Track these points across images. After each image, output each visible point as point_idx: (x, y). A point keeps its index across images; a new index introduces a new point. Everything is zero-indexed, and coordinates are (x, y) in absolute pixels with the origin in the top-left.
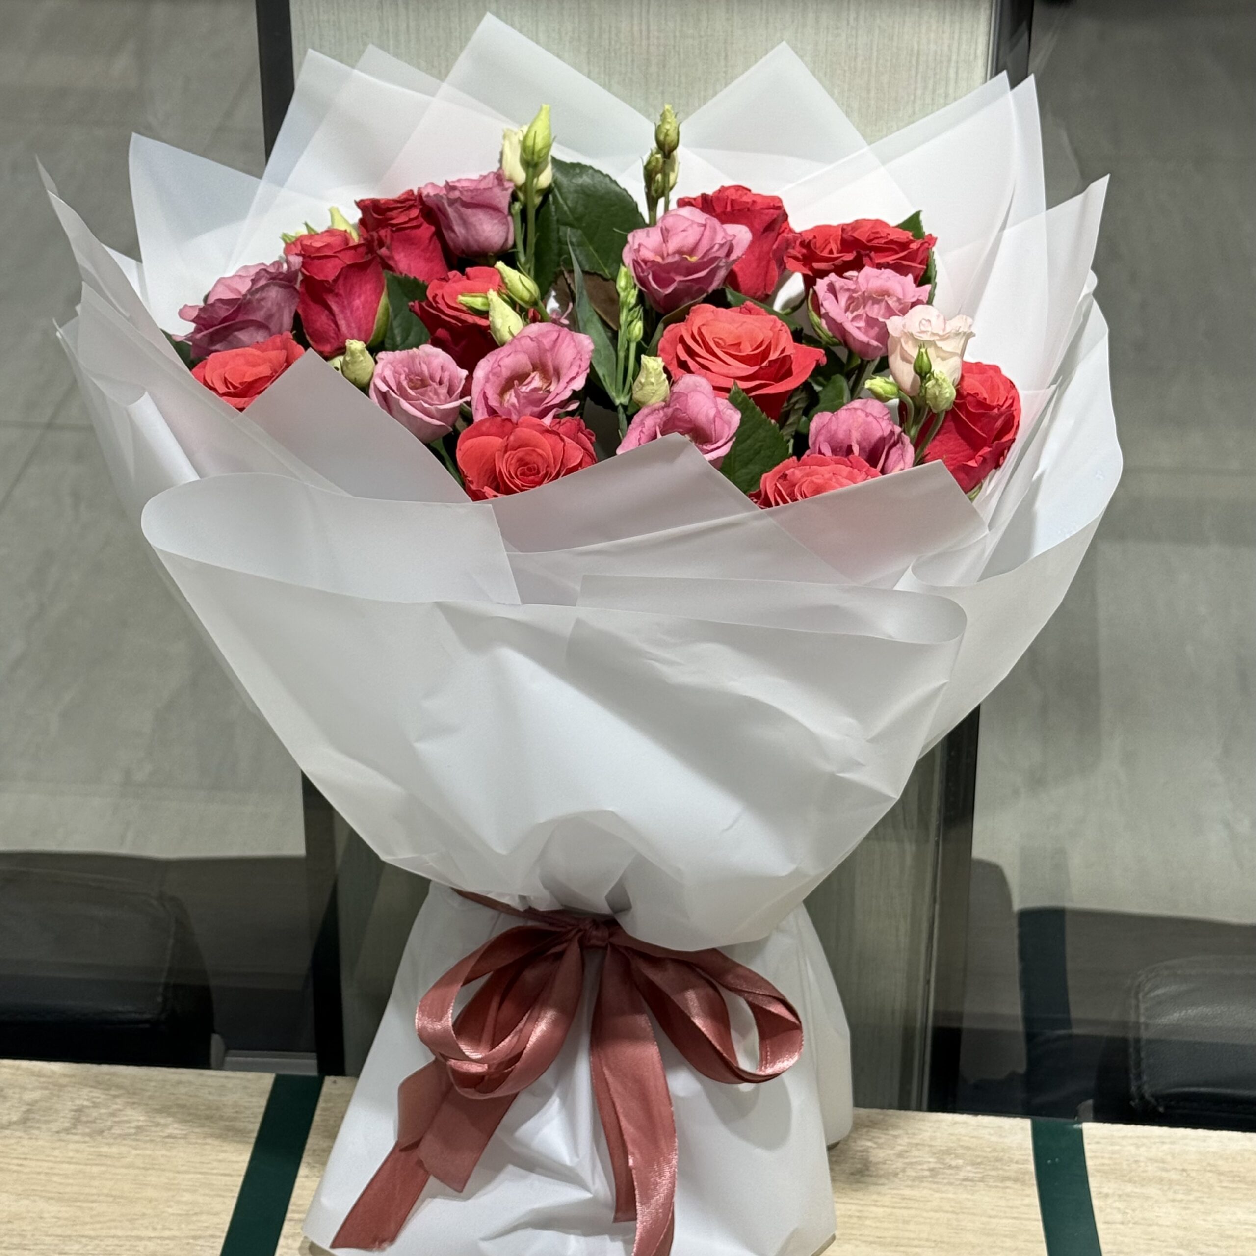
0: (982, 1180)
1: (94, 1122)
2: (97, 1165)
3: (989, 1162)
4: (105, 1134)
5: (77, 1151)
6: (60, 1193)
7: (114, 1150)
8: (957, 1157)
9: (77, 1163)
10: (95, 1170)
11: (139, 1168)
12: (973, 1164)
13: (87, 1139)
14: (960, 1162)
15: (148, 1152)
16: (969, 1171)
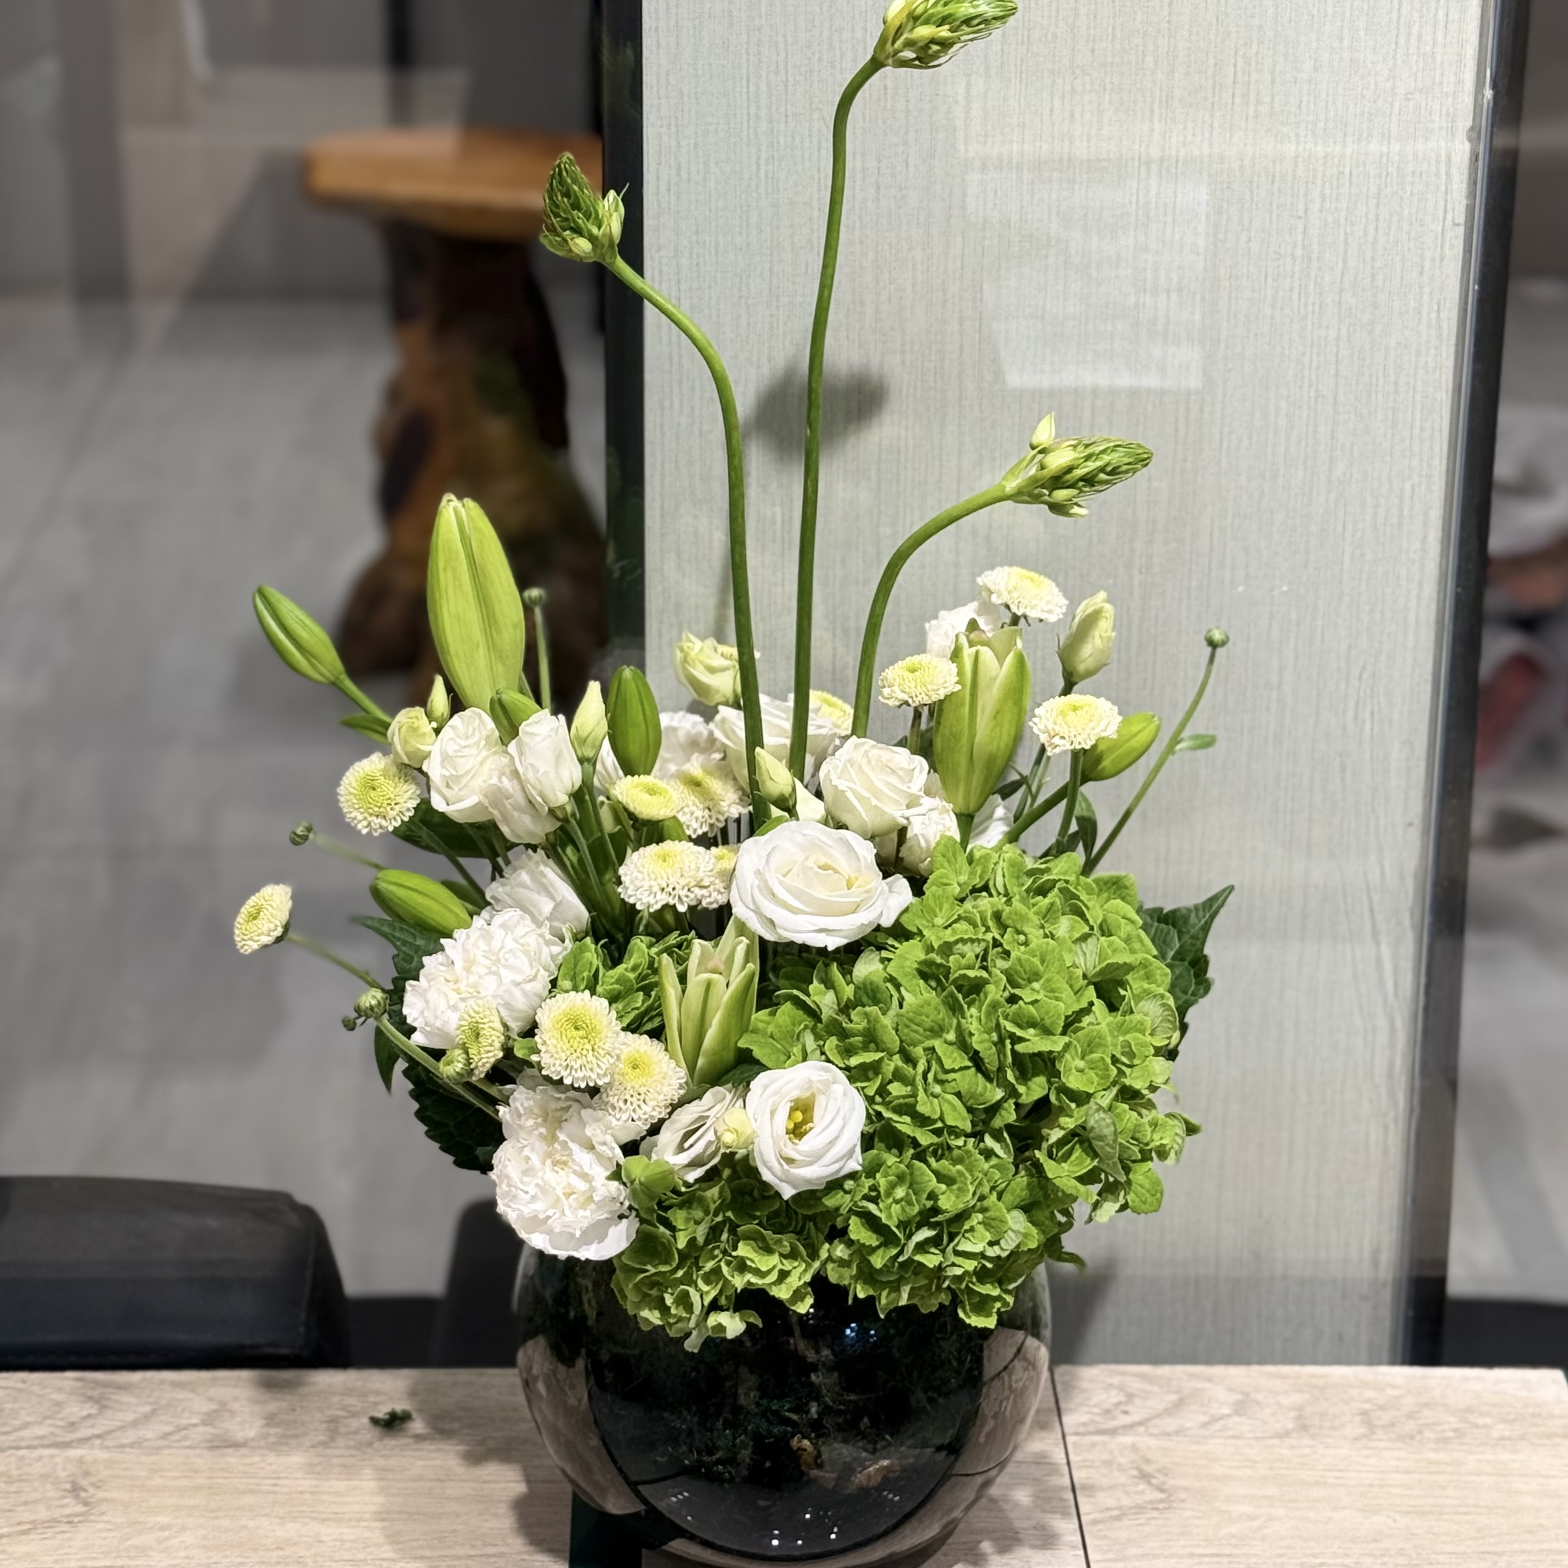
0: (1522, 1437)
3: (1525, 1418)
6: (337, 1513)
7: (393, 1462)
8: (1482, 1414)
11: (431, 1480)
12: (1505, 1421)
13: (353, 1452)
14: (1488, 1420)
15: (437, 1462)
16: (1501, 1429)
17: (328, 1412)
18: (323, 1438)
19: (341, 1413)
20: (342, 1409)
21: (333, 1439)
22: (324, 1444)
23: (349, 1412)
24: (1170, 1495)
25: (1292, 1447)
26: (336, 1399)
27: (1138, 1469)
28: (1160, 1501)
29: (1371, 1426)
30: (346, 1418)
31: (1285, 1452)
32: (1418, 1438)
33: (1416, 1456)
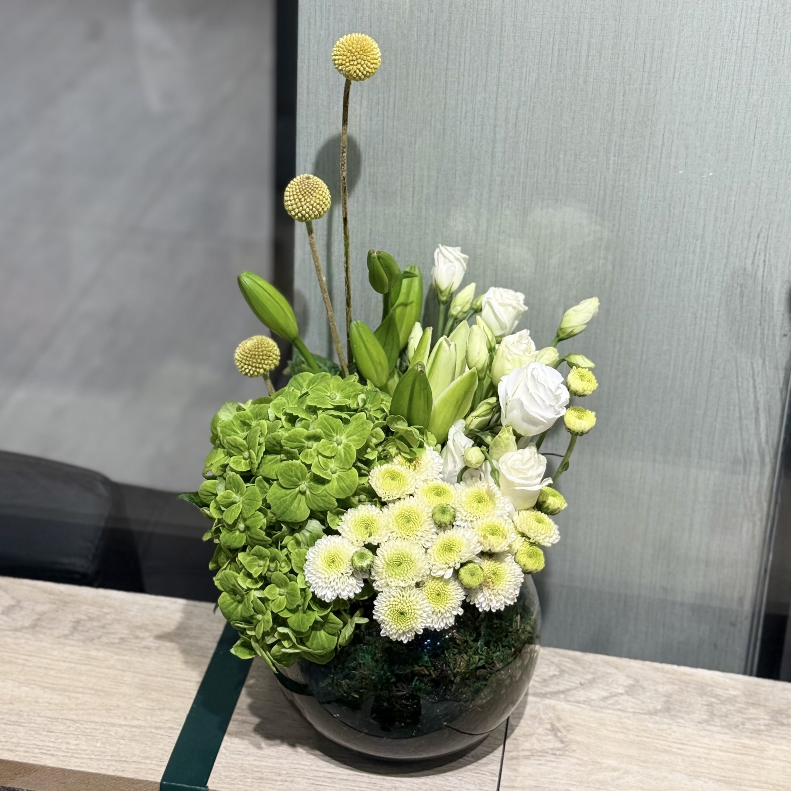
1: (87, 631)
2: (86, 664)
4: (95, 641)
5: (72, 653)
6: (54, 684)
7: (101, 654)
9: (70, 662)
10: (83, 667)
11: (118, 669)
13: (81, 644)
15: (127, 658)
20: (86, 615)
23: (89, 617)
24: (567, 746)
25: (657, 723)
27: (552, 725)
28: (558, 749)
29: (712, 714)
30: (85, 620)
31: (650, 725)
32: (741, 727)
33: (736, 740)
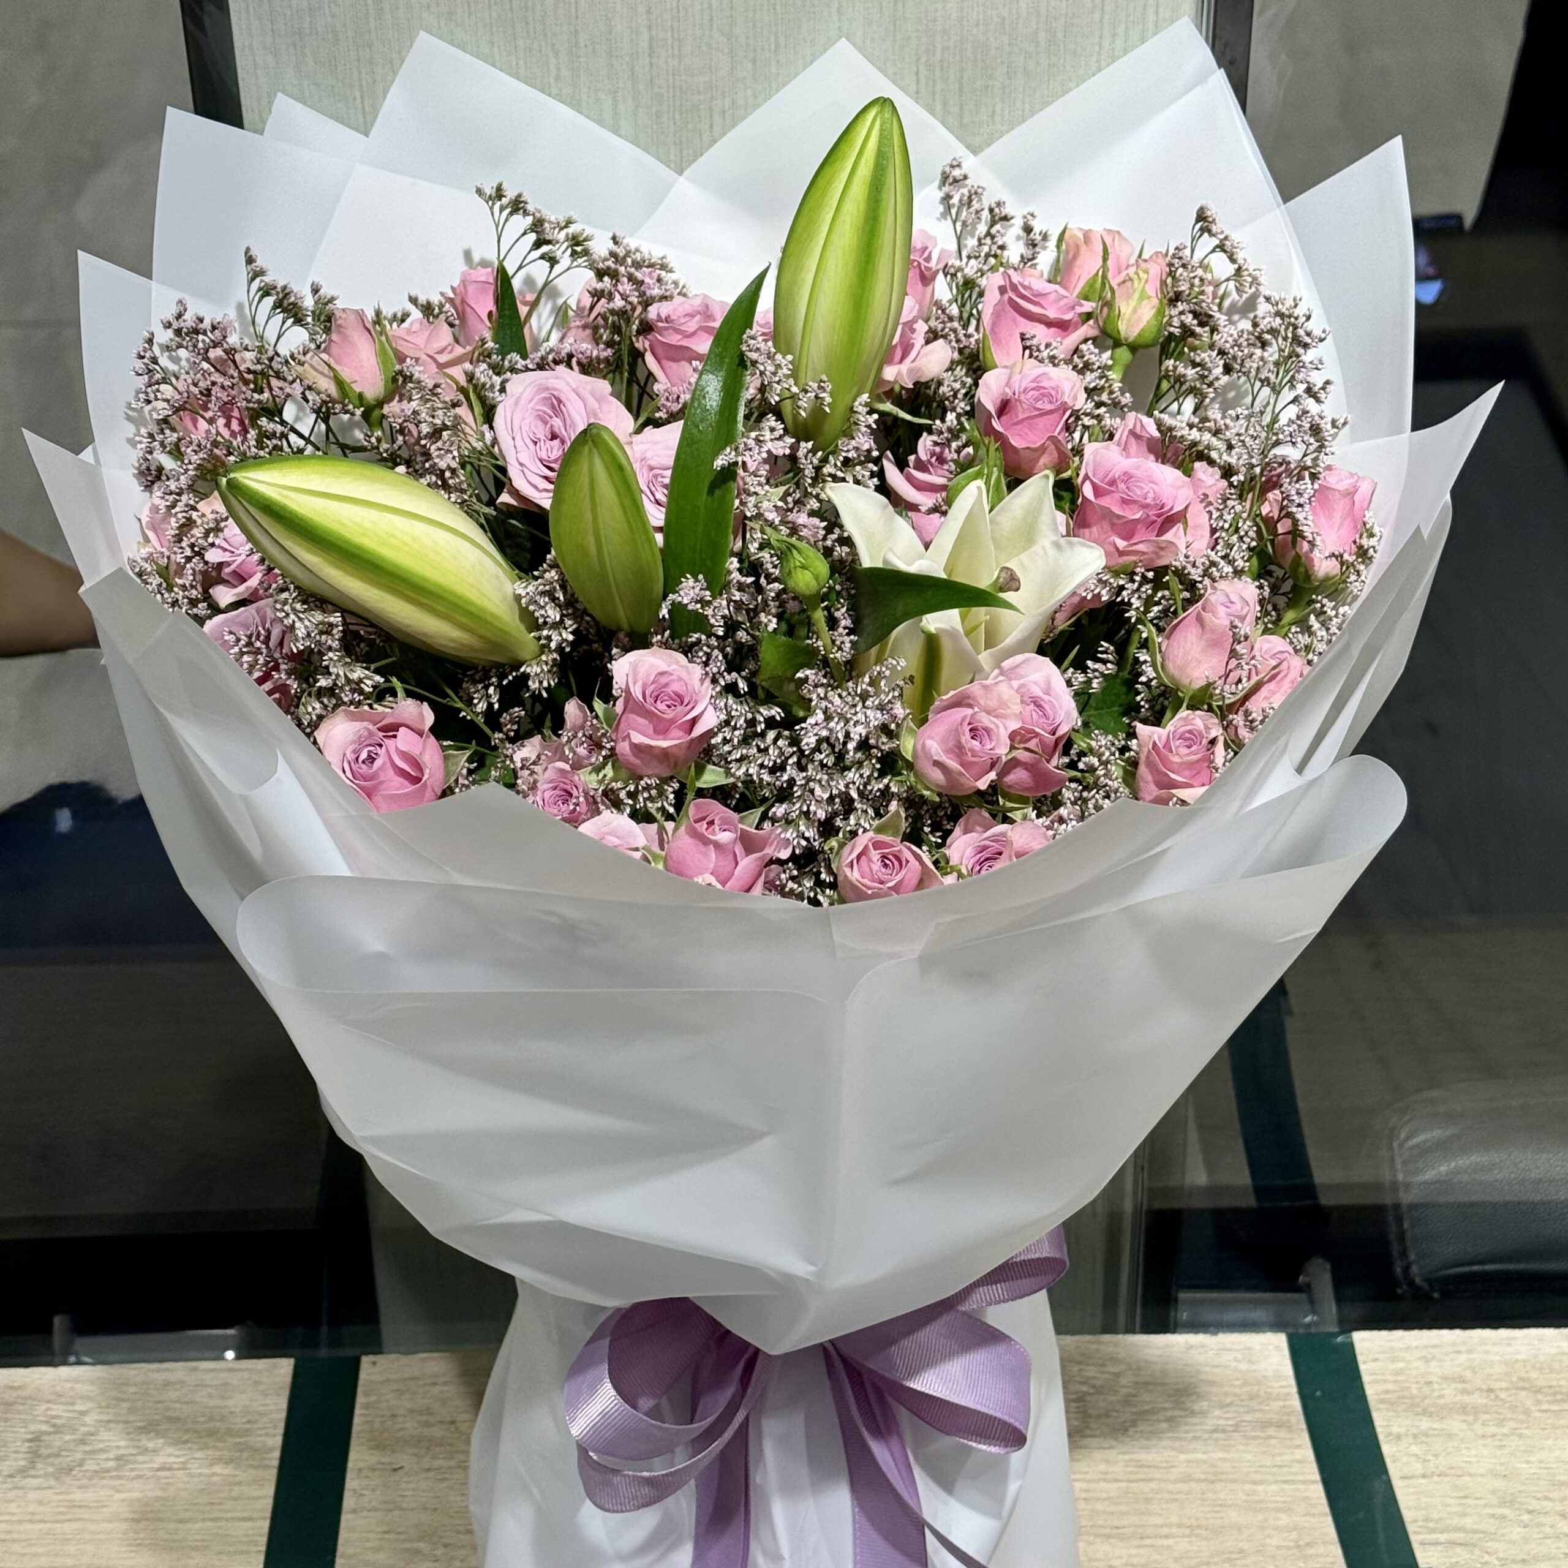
1: (57, 1455)
2: (70, 1521)
3: (1242, 1400)
4: (76, 1472)
7: (90, 1496)
9: (40, 1521)
10: (67, 1527)
12: (1221, 1406)
13: (52, 1482)
16: (1218, 1417)
17: (33, 1427)
18: (22, 1463)
19: (45, 1428)
20: (47, 1422)
21: (32, 1464)
22: (23, 1472)
23: (54, 1426)
26: (44, 1407)
30: (48, 1433)
33: (1127, 1457)
